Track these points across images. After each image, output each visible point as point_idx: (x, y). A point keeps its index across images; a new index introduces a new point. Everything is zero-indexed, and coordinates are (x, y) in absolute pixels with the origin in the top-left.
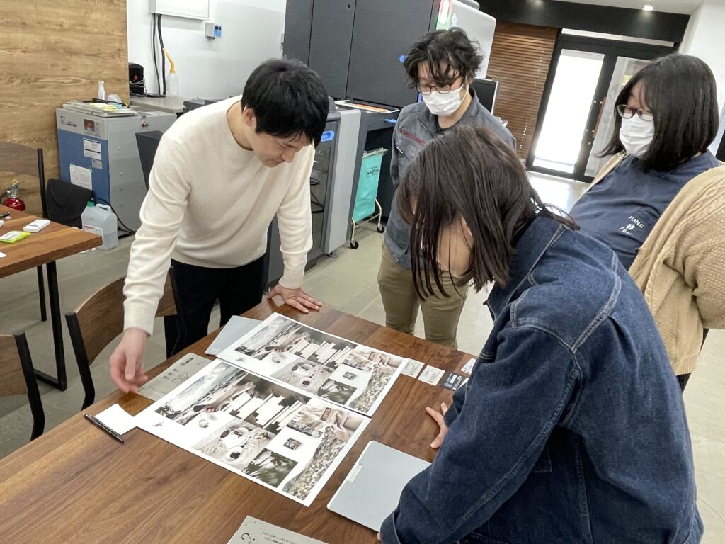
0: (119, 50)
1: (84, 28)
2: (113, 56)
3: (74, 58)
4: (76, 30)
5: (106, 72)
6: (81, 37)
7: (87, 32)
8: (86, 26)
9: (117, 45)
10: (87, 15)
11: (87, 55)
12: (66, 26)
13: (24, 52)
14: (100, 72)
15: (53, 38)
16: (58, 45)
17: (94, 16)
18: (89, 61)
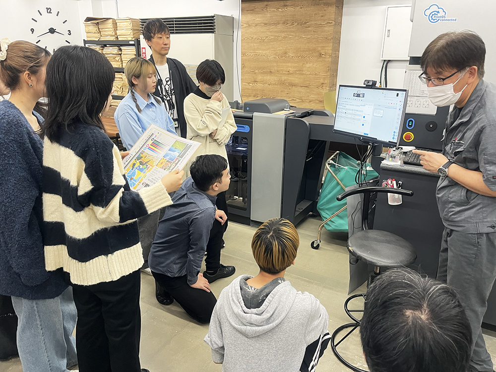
0: (322, 84)
2: (317, 87)
3: (294, 87)
4: (296, 74)
5: (312, 96)
6: (299, 77)
7: (302, 74)
8: (302, 71)
9: (322, 81)
10: (304, 65)
11: (302, 87)
12: (291, 72)
13: (269, 85)
14: (308, 96)
15: (284, 78)
17: (308, 65)
18: (303, 90)
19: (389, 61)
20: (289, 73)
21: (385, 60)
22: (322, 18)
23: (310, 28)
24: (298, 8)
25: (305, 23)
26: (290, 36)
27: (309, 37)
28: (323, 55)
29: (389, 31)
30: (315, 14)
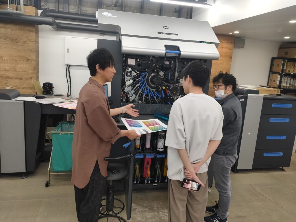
0: (31, 77)
1: (15, 70)
2: (28, 79)
3: (10, 80)
4: (11, 71)
5: (25, 85)
6: (14, 73)
8: (16, 69)
9: (30, 76)
10: (16, 65)
14: (22, 85)
15: (2, 73)
16: (3, 75)
17: (19, 66)
18: (17, 81)
19: (70, 65)
20: (5, 70)
21: (67, 65)
22: (27, 38)
23: (18, 43)
24: (9, 30)
25: (15, 40)
26: (4, 47)
27: (18, 48)
28: (30, 60)
29: (68, 49)
30: (22, 35)
